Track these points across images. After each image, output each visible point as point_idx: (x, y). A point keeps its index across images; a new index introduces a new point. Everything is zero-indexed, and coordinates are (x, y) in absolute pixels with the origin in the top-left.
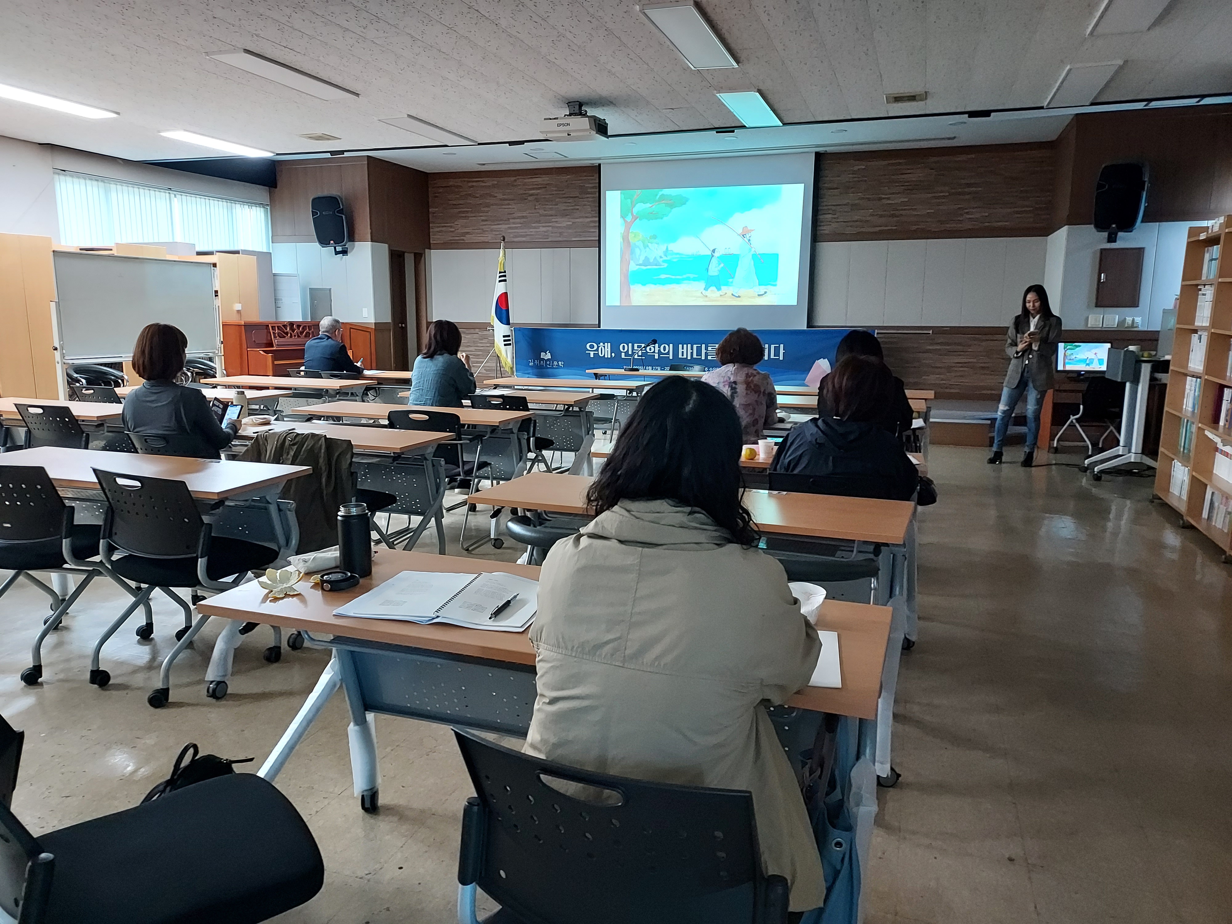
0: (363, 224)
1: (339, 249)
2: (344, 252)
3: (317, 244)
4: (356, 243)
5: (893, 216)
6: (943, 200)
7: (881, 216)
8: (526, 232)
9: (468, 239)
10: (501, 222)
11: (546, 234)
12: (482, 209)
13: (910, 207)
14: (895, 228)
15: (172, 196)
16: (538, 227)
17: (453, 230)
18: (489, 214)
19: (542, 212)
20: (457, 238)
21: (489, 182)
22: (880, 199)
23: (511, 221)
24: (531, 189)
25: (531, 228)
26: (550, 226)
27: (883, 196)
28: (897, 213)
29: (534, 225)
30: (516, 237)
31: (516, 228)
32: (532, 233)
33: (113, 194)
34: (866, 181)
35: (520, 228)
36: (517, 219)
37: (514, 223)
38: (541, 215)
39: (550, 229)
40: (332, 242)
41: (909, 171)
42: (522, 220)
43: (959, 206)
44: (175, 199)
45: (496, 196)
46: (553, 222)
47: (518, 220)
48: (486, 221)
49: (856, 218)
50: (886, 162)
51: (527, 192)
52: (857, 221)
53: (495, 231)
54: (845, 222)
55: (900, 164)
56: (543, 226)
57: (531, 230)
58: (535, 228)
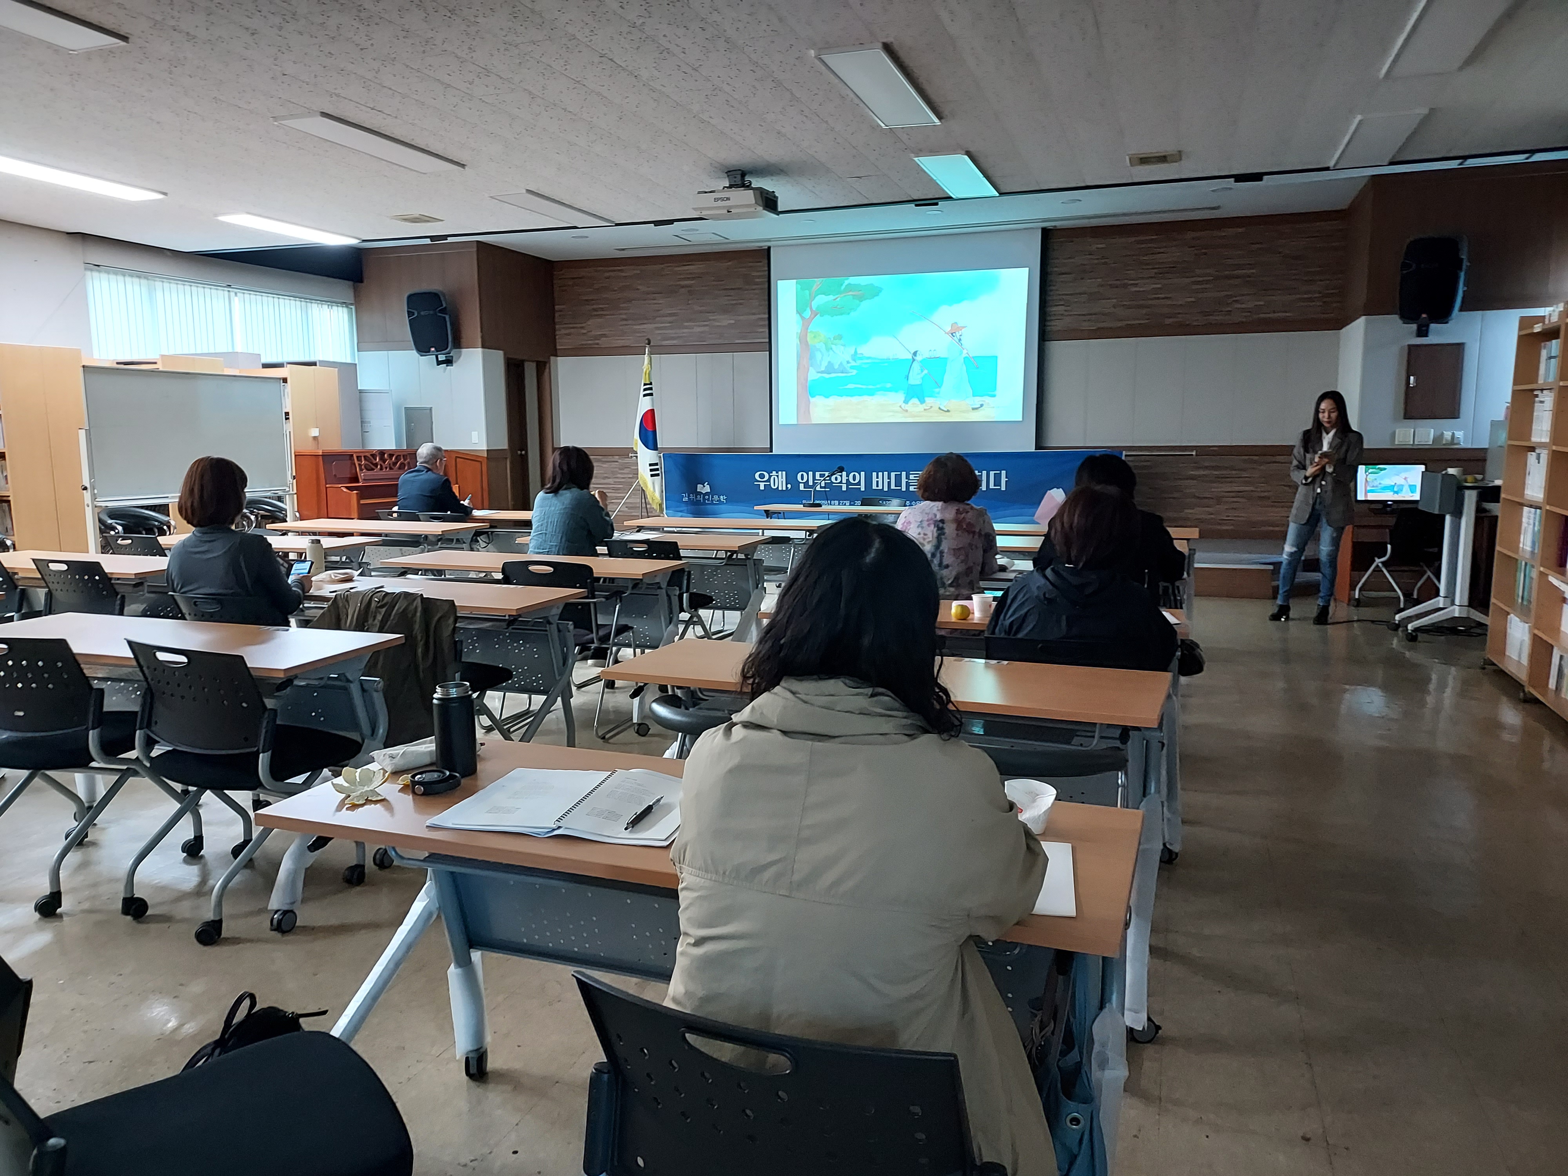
0: (472, 325)
1: (442, 358)
2: (449, 362)
3: (415, 352)
4: (464, 350)
5: (1142, 306)
6: (1208, 286)
7: (1127, 307)
8: (678, 333)
9: (603, 342)
10: (645, 322)
11: (703, 335)
12: (621, 305)
13: (1164, 296)
14: (1147, 321)
15: (232, 294)
16: (691, 327)
17: (585, 331)
18: (631, 311)
19: (696, 308)
20: (590, 342)
21: (630, 271)
22: (1125, 286)
23: (658, 319)
24: (685, 279)
25: (683, 329)
26: (707, 325)
27: (1129, 282)
29: (686, 324)
30: (665, 339)
31: (665, 328)
32: (685, 334)
33: (159, 293)
34: (1107, 263)
35: (671, 328)
36: (666, 316)
37: (660, 322)
38: (695, 312)
39: (706, 328)
40: (433, 349)
41: (1162, 250)
42: (672, 319)
43: (1226, 293)
44: (236, 299)
45: (638, 289)
46: (711, 320)
47: (669, 319)
48: (626, 320)
49: (1095, 310)
50: (1133, 239)
51: (678, 283)
52: (1096, 314)
53: (639, 332)
54: (1080, 315)
55: (1152, 241)
56: (699, 326)
57: (683, 331)
58: (688, 327)
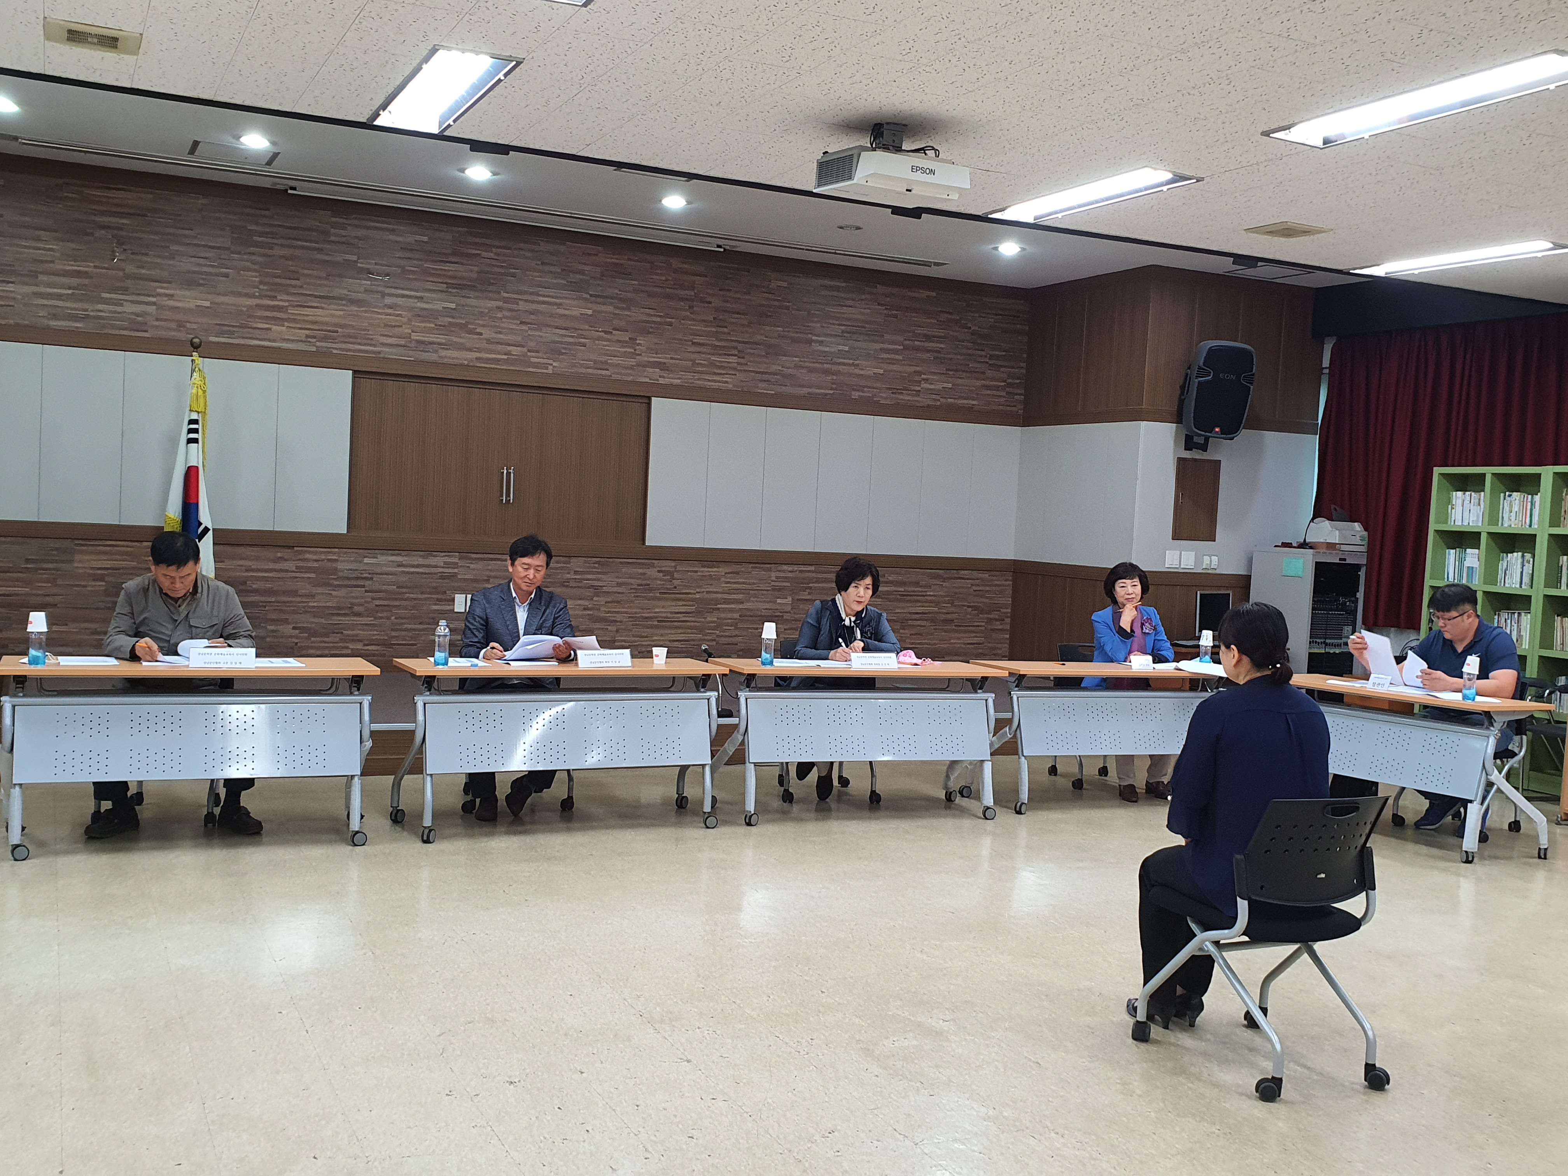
5: (827, 372)
6: (898, 357)
7: (811, 370)
8: (87, 310)
10: (13, 279)
11: (140, 319)
13: (851, 361)
16: (119, 303)
19: (130, 268)
22: (810, 342)
24: (106, 213)
26: (154, 304)
27: (814, 338)
28: (835, 368)
29: (106, 295)
30: (55, 317)
31: (59, 297)
32: (102, 314)
34: (787, 308)
35: (69, 298)
36: (62, 275)
37: (49, 285)
38: (128, 276)
39: (152, 309)
41: (849, 302)
42: (74, 281)
43: (915, 368)
46: (160, 295)
49: (774, 368)
51: (94, 218)
52: (775, 374)
54: (757, 372)
55: (837, 289)
56: (132, 302)
57: (100, 307)
58: (108, 302)
